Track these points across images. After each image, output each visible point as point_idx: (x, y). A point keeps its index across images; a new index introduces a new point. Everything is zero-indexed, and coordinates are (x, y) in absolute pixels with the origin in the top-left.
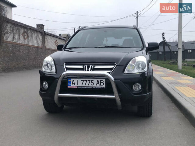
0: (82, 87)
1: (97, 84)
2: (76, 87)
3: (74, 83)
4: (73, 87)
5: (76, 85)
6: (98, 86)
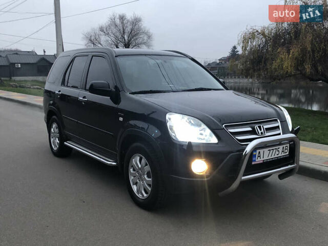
1: (282, 152)
2: (262, 162)
3: (260, 156)
4: (259, 162)
5: (262, 159)
6: (283, 154)
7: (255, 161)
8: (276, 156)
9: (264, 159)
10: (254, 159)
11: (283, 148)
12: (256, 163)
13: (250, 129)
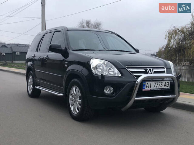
0: (154, 90)
1: (165, 85)
2: (150, 90)
3: (148, 86)
4: (147, 90)
5: (150, 88)
6: (165, 87)
7: (145, 88)
8: (160, 88)
9: (151, 88)
10: (144, 87)
11: (165, 83)
12: (145, 90)
13: (143, 70)
